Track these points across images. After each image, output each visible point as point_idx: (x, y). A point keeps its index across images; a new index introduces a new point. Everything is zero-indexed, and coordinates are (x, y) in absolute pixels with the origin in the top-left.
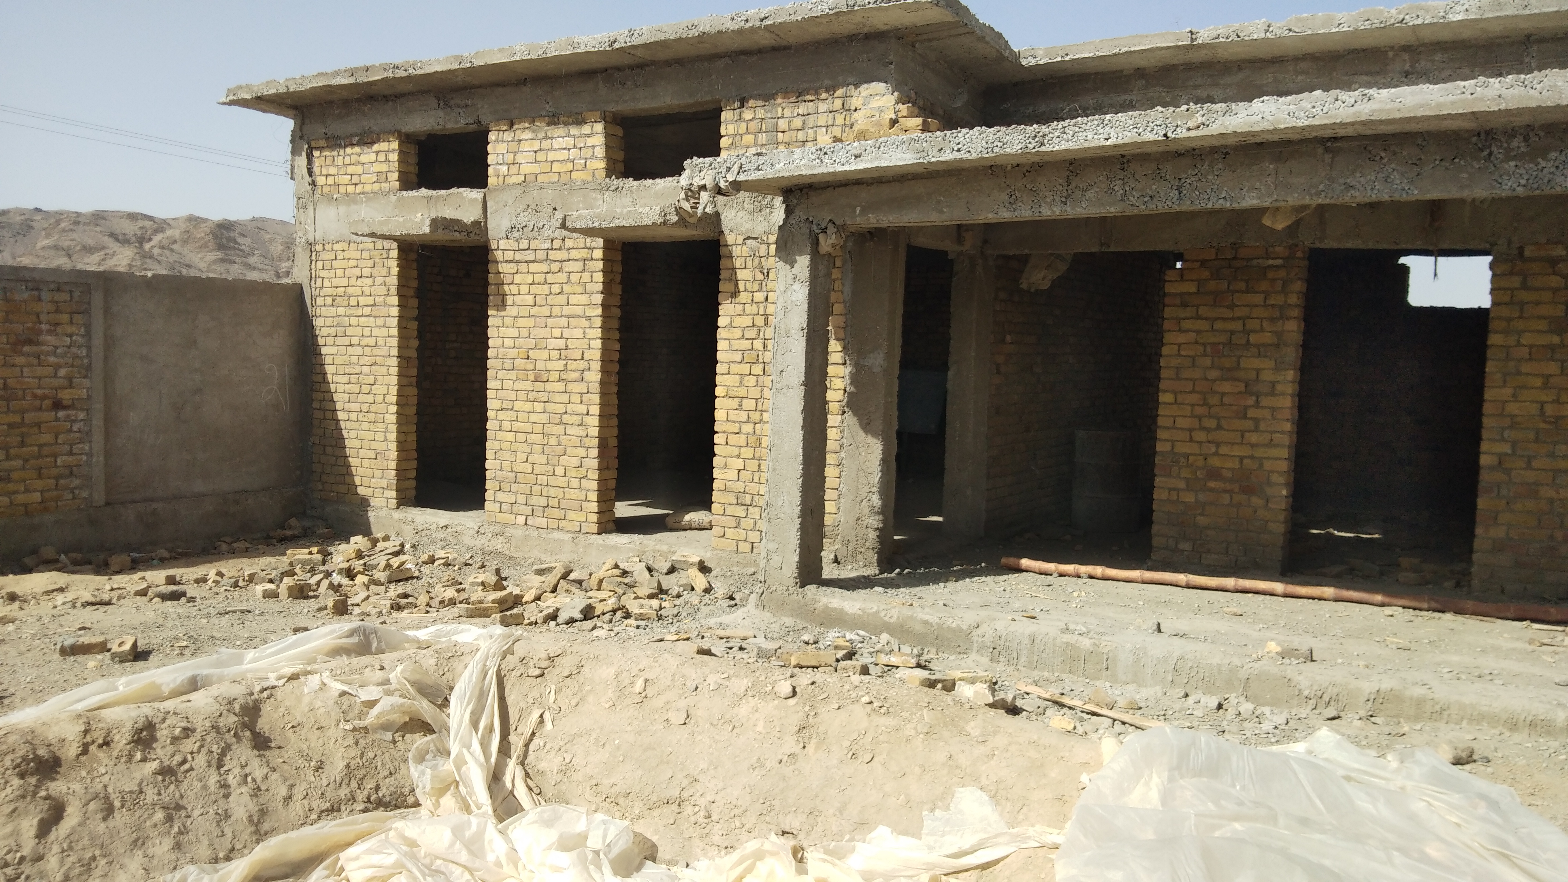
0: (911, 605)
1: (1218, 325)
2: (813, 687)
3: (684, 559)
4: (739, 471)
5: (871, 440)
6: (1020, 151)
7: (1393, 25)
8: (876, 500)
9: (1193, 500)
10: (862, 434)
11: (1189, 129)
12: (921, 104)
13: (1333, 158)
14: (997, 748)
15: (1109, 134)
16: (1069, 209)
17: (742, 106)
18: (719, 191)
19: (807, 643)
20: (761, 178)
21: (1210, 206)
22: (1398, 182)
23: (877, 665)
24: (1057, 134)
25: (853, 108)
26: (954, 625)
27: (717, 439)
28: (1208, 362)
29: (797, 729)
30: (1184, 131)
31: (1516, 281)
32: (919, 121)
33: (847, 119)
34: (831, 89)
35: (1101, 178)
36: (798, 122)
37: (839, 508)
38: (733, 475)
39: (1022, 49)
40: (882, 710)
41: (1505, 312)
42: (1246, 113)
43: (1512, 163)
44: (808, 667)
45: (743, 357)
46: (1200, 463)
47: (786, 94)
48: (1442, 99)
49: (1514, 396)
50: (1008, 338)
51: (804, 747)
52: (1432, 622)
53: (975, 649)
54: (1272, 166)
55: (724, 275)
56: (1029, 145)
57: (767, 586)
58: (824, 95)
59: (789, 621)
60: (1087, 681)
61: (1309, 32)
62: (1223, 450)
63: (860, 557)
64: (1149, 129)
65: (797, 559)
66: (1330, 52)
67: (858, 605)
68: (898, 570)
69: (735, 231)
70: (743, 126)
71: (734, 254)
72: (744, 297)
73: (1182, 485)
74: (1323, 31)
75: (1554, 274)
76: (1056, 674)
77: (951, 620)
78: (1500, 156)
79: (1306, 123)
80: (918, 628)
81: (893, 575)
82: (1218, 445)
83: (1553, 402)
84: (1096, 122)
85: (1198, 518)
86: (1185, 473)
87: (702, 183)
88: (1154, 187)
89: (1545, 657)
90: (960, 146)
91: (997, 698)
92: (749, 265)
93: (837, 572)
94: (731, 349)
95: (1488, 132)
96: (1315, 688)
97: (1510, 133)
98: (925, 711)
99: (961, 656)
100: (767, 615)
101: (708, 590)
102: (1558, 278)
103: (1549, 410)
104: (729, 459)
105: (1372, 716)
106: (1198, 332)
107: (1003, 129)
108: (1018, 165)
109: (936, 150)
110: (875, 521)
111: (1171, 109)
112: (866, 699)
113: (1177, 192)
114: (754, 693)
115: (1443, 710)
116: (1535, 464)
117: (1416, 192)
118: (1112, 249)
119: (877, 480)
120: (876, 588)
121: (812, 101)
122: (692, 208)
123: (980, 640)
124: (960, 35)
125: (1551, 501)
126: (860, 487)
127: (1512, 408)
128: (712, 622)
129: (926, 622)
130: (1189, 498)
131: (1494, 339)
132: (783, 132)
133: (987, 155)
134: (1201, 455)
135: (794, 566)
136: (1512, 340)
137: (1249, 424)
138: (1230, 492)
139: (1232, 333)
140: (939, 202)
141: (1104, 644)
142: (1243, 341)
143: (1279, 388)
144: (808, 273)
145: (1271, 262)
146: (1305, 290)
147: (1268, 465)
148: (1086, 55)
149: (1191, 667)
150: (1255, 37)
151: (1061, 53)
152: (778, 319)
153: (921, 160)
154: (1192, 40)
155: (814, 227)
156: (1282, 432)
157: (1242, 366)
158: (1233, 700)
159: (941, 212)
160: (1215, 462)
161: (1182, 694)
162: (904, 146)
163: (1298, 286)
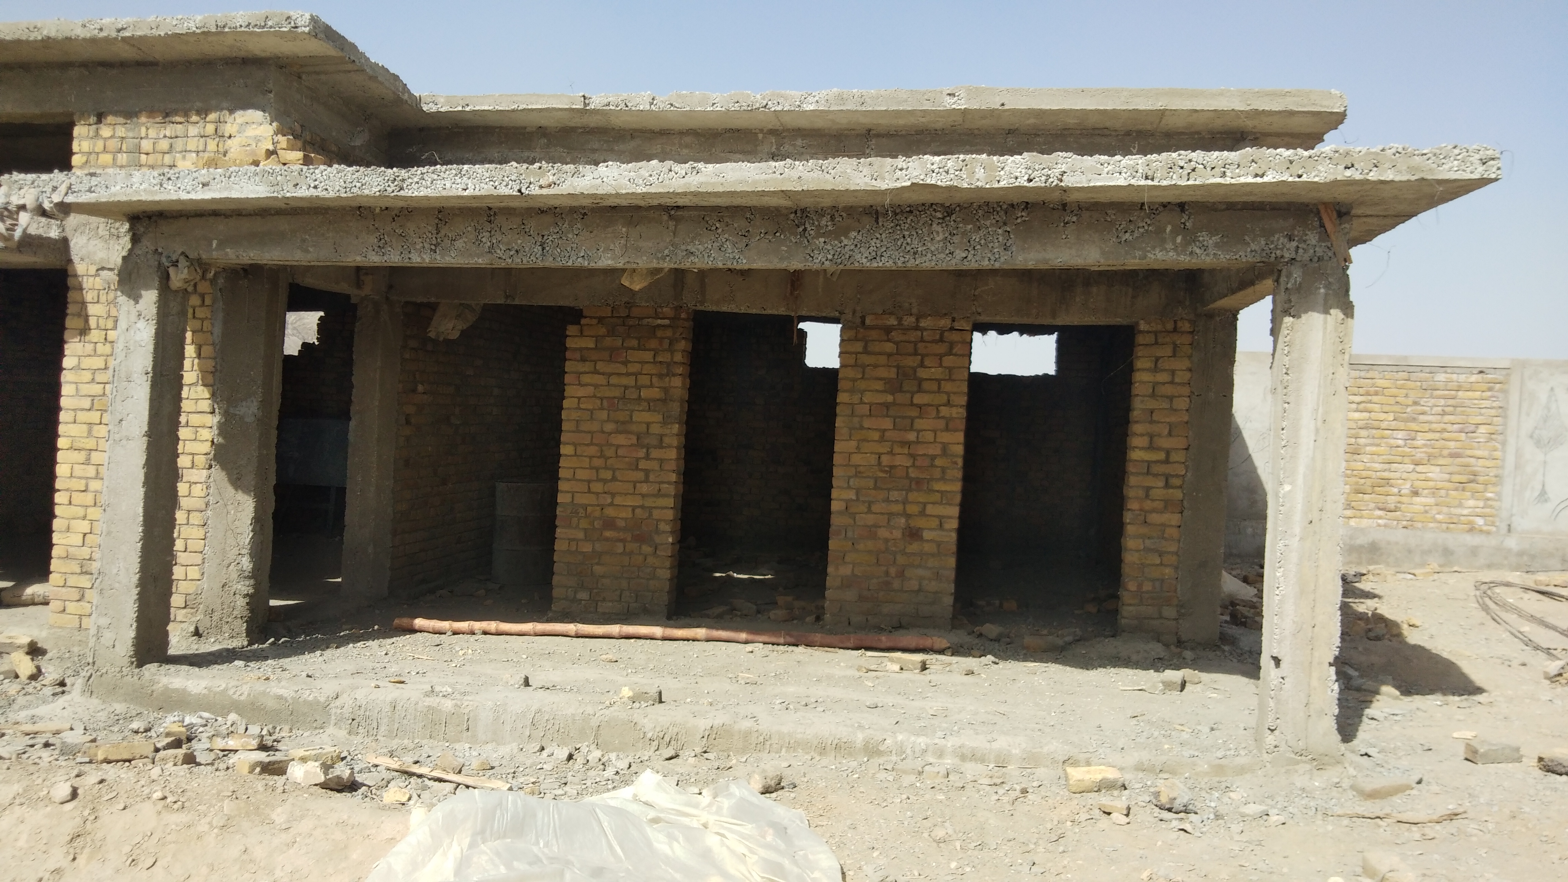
0: (267, 679)
1: (614, 380)
2: (101, 786)
3: (9, 641)
4: (85, 535)
5: (241, 496)
6: (378, 193)
7: (758, 109)
8: (246, 564)
9: (590, 550)
10: (230, 490)
11: (541, 187)
12: (308, 138)
13: (676, 226)
14: (300, 835)
15: (467, 185)
16: (438, 257)
17: (99, 121)
18: (43, 213)
19: (137, 732)
20: (93, 201)
21: (570, 264)
22: (730, 251)
23: (212, 750)
24: (416, 180)
25: (227, 135)
26: (311, 698)
27: (58, 498)
28: (604, 415)
29: (69, 838)
30: (537, 188)
31: (859, 346)
32: (300, 155)
33: (221, 145)
34: (203, 112)
35: (469, 229)
36: (164, 145)
37: (203, 574)
38: (77, 539)
39: (424, 94)
40: (176, 806)
41: (850, 373)
42: (592, 176)
43: (822, 240)
44: (118, 761)
45: (93, 404)
46: (597, 514)
47: (151, 112)
48: (757, 177)
49: (858, 448)
50: (420, 388)
51: (74, 859)
52: (786, 655)
53: (333, 722)
54: (624, 229)
55: (71, 309)
56: (388, 189)
57: (96, 668)
58: (194, 118)
59: (120, 707)
60: (447, 744)
61: (688, 109)
62: (618, 500)
63: (226, 628)
64: (504, 183)
65: (132, 634)
66: (710, 129)
67: (204, 683)
68: (273, 639)
69: (87, 260)
70: (100, 145)
71: (85, 286)
72: (95, 335)
73: (581, 535)
74: (699, 109)
75: (889, 340)
76: (416, 741)
77: (308, 692)
78: (812, 232)
79: (644, 190)
80: (271, 704)
81: (264, 646)
82: (613, 495)
83: (888, 453)
84: (454, 172)
85: (596, 568)
86: (584, 524)
87: (21, 202)
88: (519, 241)
89: (866, 683)
90: (317, 183)
91: (330, 776)
92: (103, 298)
93: (196, 647)
94: (78, 394)
95: (803, 211)
96: (657, 730)
97: (820, 212)
98: (227, 801)
99: (317, 731)
100: (94, 702)
101: (33, 677)
102: (891, 344)
103: (885, 460)
104: (73, 522)
105: (705, 752)
106: (596, 386)
107: (362, 169)
108: (387, 208)
109: (291, 185)
110: (245, 587)
111: (525, 166)
112: (158, 795)
113: (540, 248)
114: (23, 800)
115: (765, 740)
116: (875, 508)
117: (744, 261)
118: (517, 302)
119: (248, 540)
120: (237, 663)
121: (181, 123)
123: (339, 711)
125: (887, 541)
126: (228, 549)
127: (856, 459)
128: (23, 715)
129: (280, 697)
130: (587, 548)
131: (842, 397)
132: (147, 154)
133: (345, 195)
134: (598, 505)
135: (130, 642)
136: (856, 399)
137: (640, 475)
138: (623, 541)
139: (626, 387)
140: (304, 241)
141: (466, 704)
142: (635, 396)
143: (667, 440)
144: (155, 311)
145: (659, 322)
146: (690, 349)
147: (656, 514)
148: (486, 108)
149: (547, 720)
150: (641, 108)
151: (461, 103)
152: (118, 361)
153: (275, 194)
154: (585, 105)
155: (164, 260)
156: (669, 483)
157: (634, 420)
158: (584, 750)
159: (307, 251)
160: (610, 512)
161: (538, 748)
162: (257, 178)
163: (682, 345)
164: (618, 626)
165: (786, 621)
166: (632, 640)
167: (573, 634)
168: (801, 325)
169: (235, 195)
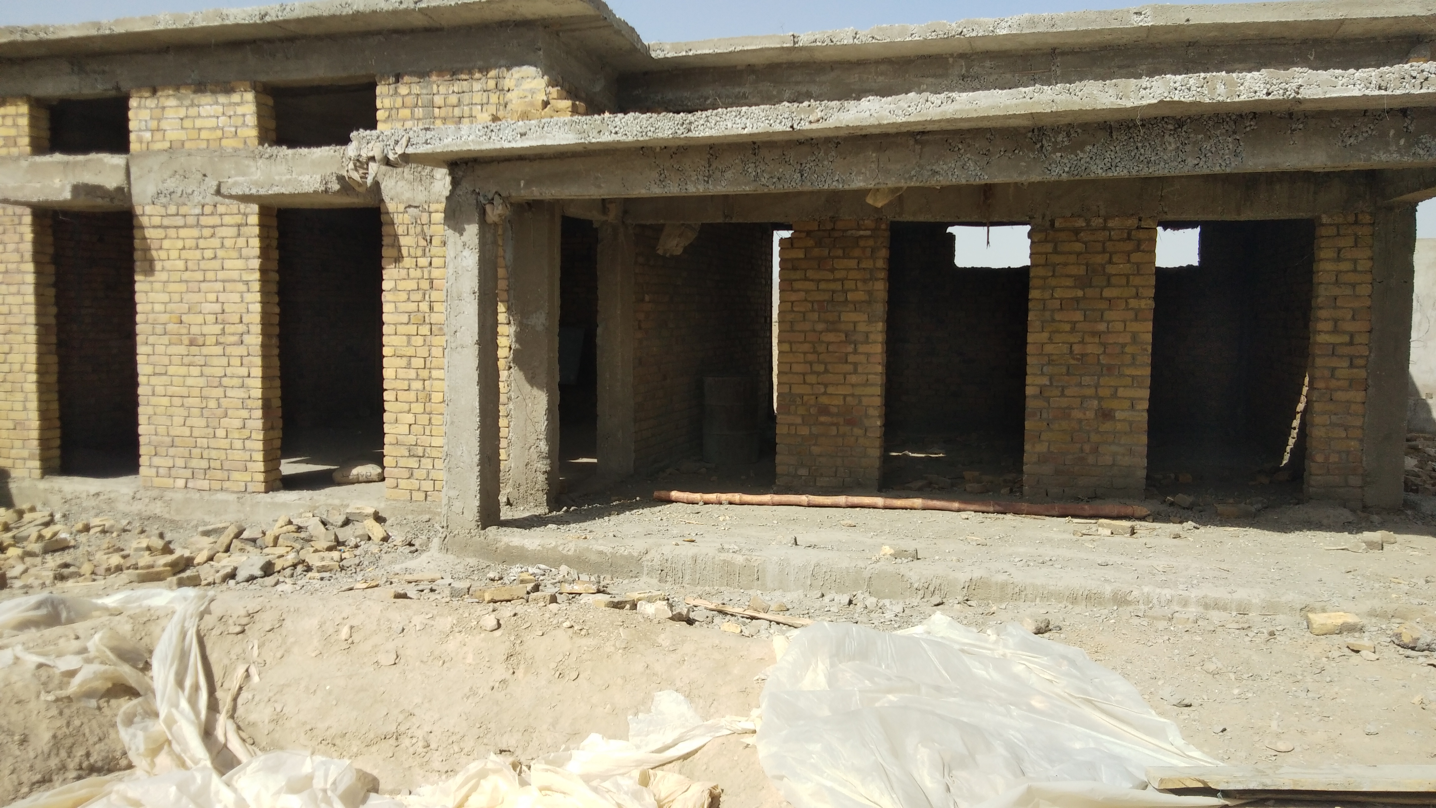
0: (586, 538)
1: (823, 286)
2: (515, 618)
3: (358, 511)
4: (410, 425)
5: (536, 392)
6: (671, 136)
7: (954, 36)
8: (544, 447)
9: (808, 433)
10: (528, 387)
11: (811, 122)
12: (567, 88)
13: (922, 149)
14: (687, 655)
15: (746, 124)
16: (711, 187)
17: (397, 81)
18: (387, 162)
19: (493, 580)
20: (430, 151)
21: (826, 187)
22: (973, 169)
23: (561, 594)
24: (702, 122)
25: (506, 88)
26: (626, 553)
27: (386, 396)
28: (815, 316)
29: (505, 657)
30: (807, 124)
31: (1049, 247)
32: (568, 103)
33: (501, 98)
34: (485, 70)
35: (737, 161)
36: (453, 99)
37: (509, 455)
38: (404, 429)
39: (652, 43)
40: (583, 632)
41: (1040, 272)
42: (855, 110)
43: (1059, 154)
44: (502, 601)
45: (410, 319)
46: (812, 402)
47: (441, 73)
48: (1010, 102)
49: (1050, 338)
50: (647, 298)
51: (514, 673)
52: (998, 521)
53: (645, 572)
54: (874, 155)
55: (386, 241)
56: (678, 131)
57: (449, 530)
58: (477, 75)
59: (472, 561)
60: (742, 591)
62: (831, 390)
63: (530, 498)
64: (778, 121)
65: (477, 503)
66: (904, 57)
67: (537, 542)
68: (565, 508)
69: (396, 200)
70: (399, 102)
71: (396, 221)
72: (407, 262)
73: (799, 420)
74: (900, 39)
75: (1078, 241)
76: (716, 588)
77: (623, 548)
78: (1048, 148)
79: (903, 120)
80: (594, 558)
81: (561, 513)
82: (826, 386)
83: (1079, 343)
84: (734, 114)
85: (813, 448)
86: (801, 411)
87: (370, 154)
88: (781, 170)
89: (1086, 544)
90: (617, 129)
91: (674, 613)
92: (412, 231)
93: (511, 513)
94: (397, 310)
95: (1039, 129)
96: (923, 581)
98: (621, 629)
99: (633, 580)
100: (451, 558)
101: (386, 539)
102: (1080, 244)
103: (1077, 349)
104: (399, 415)
105: (967, 600)
106: (807, 291)
107: (655, 115)
108: (665, 147)
109: (595, 132)
110: (543, 466)
111: (796, 105)
112: (567, 624)
113: (799, 175)
114: (460, 629)
115: (1021, 591)
116: (1067, 392)
117: (986, 177)
118: (734, 221)
119: (544, 428)
120: (550, 526)
121: (466, 80)
122: (361, 178)
123: (650, 564)
124: (600, 27)
125: (1080, 421)
126: (528, 435)
127: (1049, 349)
128: (397, 568)
129: (601, 553)
130: (805, 431)
131: (1034, 294)
132: (440, 108)
133: (642, 139)
134: (813, 395)
135: (476, 510)
136: (1047, 295)
137: (849, 368)
138: (836, 424)
139: (834, 292)
140: (597, 178)
141: (755, 558)
142: (842, 299)
143: (872, 337)
144: (477, 241)
145: (862, 233)
146: (888, 256)
147: (865, 401)
148: (707, 51)
149: (825, 572)
150: (845, 42)
151: (685, 48)
152: (450, 283)
153: (583, 141)
154: (795, 43)
155: (481, 199)
156: (875, 374)
157: (842, 319)
158: (860, 596)
159: (599, 187)
160: (824, 400)
161: (820, 595)
162: (566, 127)
163: (884, 253)
164: (844, 497)
165: (982, 493)
166: (858, 509)
167: (806, 504)
168: (950, 230)
169: (549, 142)
